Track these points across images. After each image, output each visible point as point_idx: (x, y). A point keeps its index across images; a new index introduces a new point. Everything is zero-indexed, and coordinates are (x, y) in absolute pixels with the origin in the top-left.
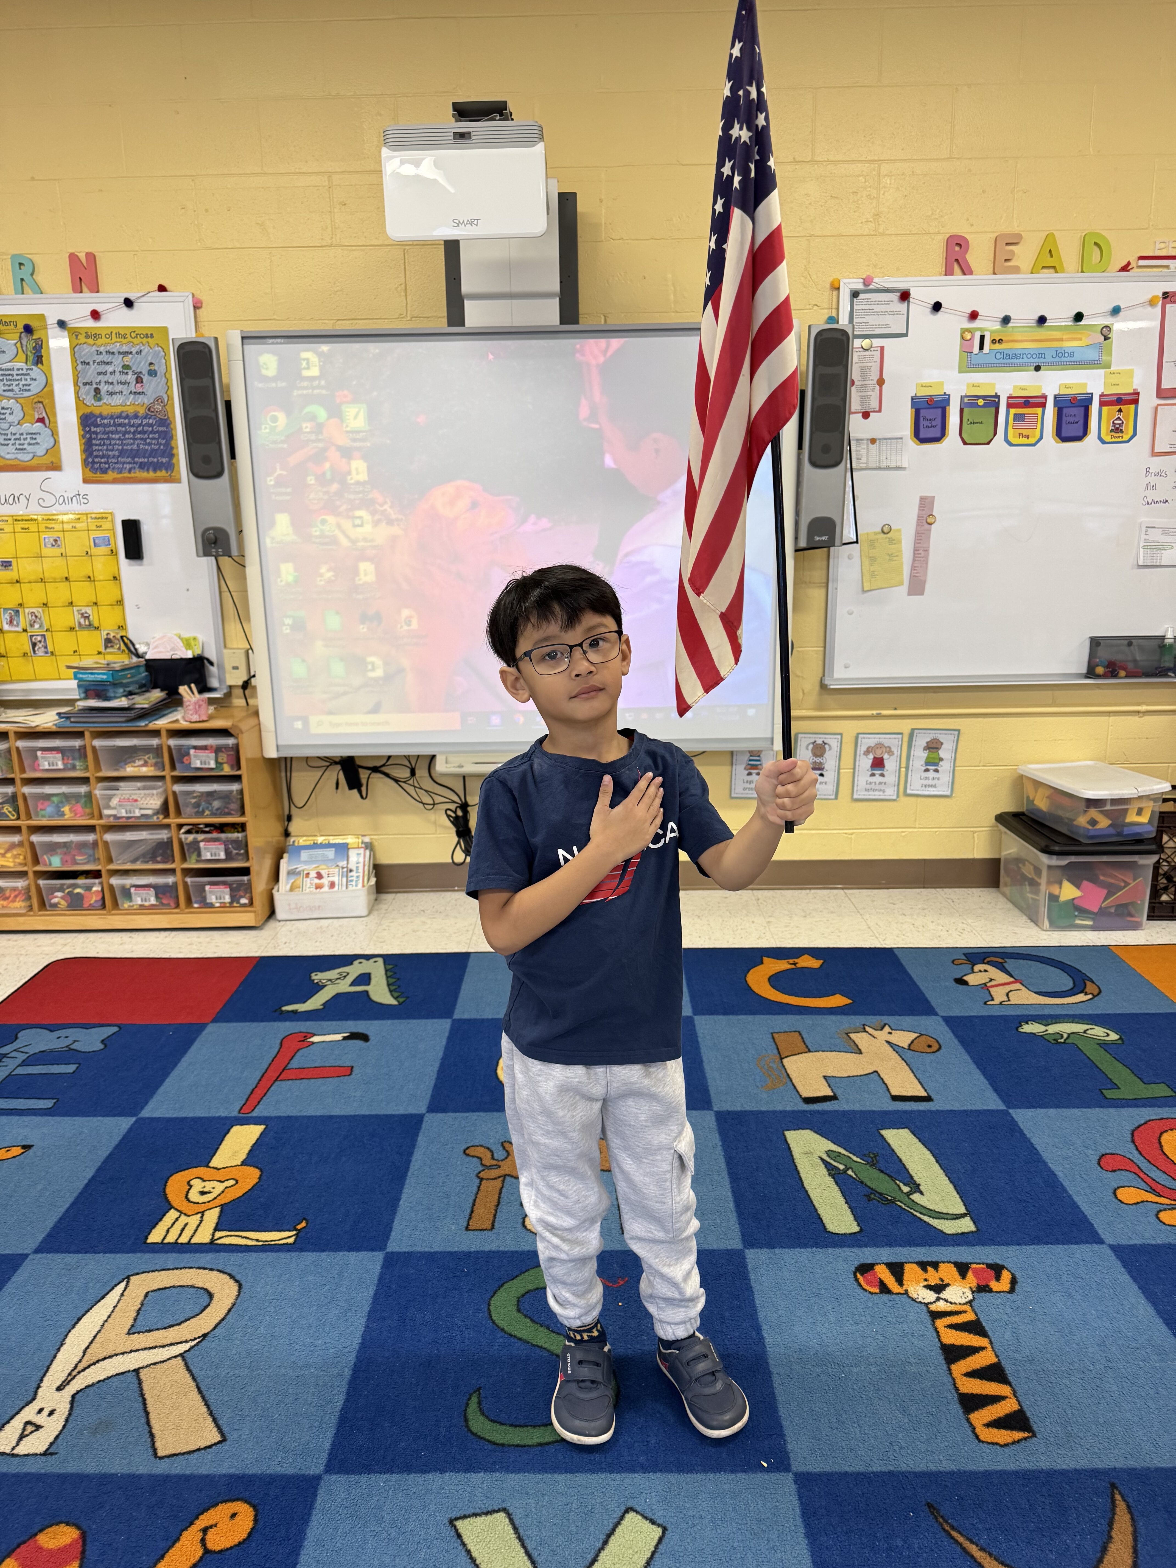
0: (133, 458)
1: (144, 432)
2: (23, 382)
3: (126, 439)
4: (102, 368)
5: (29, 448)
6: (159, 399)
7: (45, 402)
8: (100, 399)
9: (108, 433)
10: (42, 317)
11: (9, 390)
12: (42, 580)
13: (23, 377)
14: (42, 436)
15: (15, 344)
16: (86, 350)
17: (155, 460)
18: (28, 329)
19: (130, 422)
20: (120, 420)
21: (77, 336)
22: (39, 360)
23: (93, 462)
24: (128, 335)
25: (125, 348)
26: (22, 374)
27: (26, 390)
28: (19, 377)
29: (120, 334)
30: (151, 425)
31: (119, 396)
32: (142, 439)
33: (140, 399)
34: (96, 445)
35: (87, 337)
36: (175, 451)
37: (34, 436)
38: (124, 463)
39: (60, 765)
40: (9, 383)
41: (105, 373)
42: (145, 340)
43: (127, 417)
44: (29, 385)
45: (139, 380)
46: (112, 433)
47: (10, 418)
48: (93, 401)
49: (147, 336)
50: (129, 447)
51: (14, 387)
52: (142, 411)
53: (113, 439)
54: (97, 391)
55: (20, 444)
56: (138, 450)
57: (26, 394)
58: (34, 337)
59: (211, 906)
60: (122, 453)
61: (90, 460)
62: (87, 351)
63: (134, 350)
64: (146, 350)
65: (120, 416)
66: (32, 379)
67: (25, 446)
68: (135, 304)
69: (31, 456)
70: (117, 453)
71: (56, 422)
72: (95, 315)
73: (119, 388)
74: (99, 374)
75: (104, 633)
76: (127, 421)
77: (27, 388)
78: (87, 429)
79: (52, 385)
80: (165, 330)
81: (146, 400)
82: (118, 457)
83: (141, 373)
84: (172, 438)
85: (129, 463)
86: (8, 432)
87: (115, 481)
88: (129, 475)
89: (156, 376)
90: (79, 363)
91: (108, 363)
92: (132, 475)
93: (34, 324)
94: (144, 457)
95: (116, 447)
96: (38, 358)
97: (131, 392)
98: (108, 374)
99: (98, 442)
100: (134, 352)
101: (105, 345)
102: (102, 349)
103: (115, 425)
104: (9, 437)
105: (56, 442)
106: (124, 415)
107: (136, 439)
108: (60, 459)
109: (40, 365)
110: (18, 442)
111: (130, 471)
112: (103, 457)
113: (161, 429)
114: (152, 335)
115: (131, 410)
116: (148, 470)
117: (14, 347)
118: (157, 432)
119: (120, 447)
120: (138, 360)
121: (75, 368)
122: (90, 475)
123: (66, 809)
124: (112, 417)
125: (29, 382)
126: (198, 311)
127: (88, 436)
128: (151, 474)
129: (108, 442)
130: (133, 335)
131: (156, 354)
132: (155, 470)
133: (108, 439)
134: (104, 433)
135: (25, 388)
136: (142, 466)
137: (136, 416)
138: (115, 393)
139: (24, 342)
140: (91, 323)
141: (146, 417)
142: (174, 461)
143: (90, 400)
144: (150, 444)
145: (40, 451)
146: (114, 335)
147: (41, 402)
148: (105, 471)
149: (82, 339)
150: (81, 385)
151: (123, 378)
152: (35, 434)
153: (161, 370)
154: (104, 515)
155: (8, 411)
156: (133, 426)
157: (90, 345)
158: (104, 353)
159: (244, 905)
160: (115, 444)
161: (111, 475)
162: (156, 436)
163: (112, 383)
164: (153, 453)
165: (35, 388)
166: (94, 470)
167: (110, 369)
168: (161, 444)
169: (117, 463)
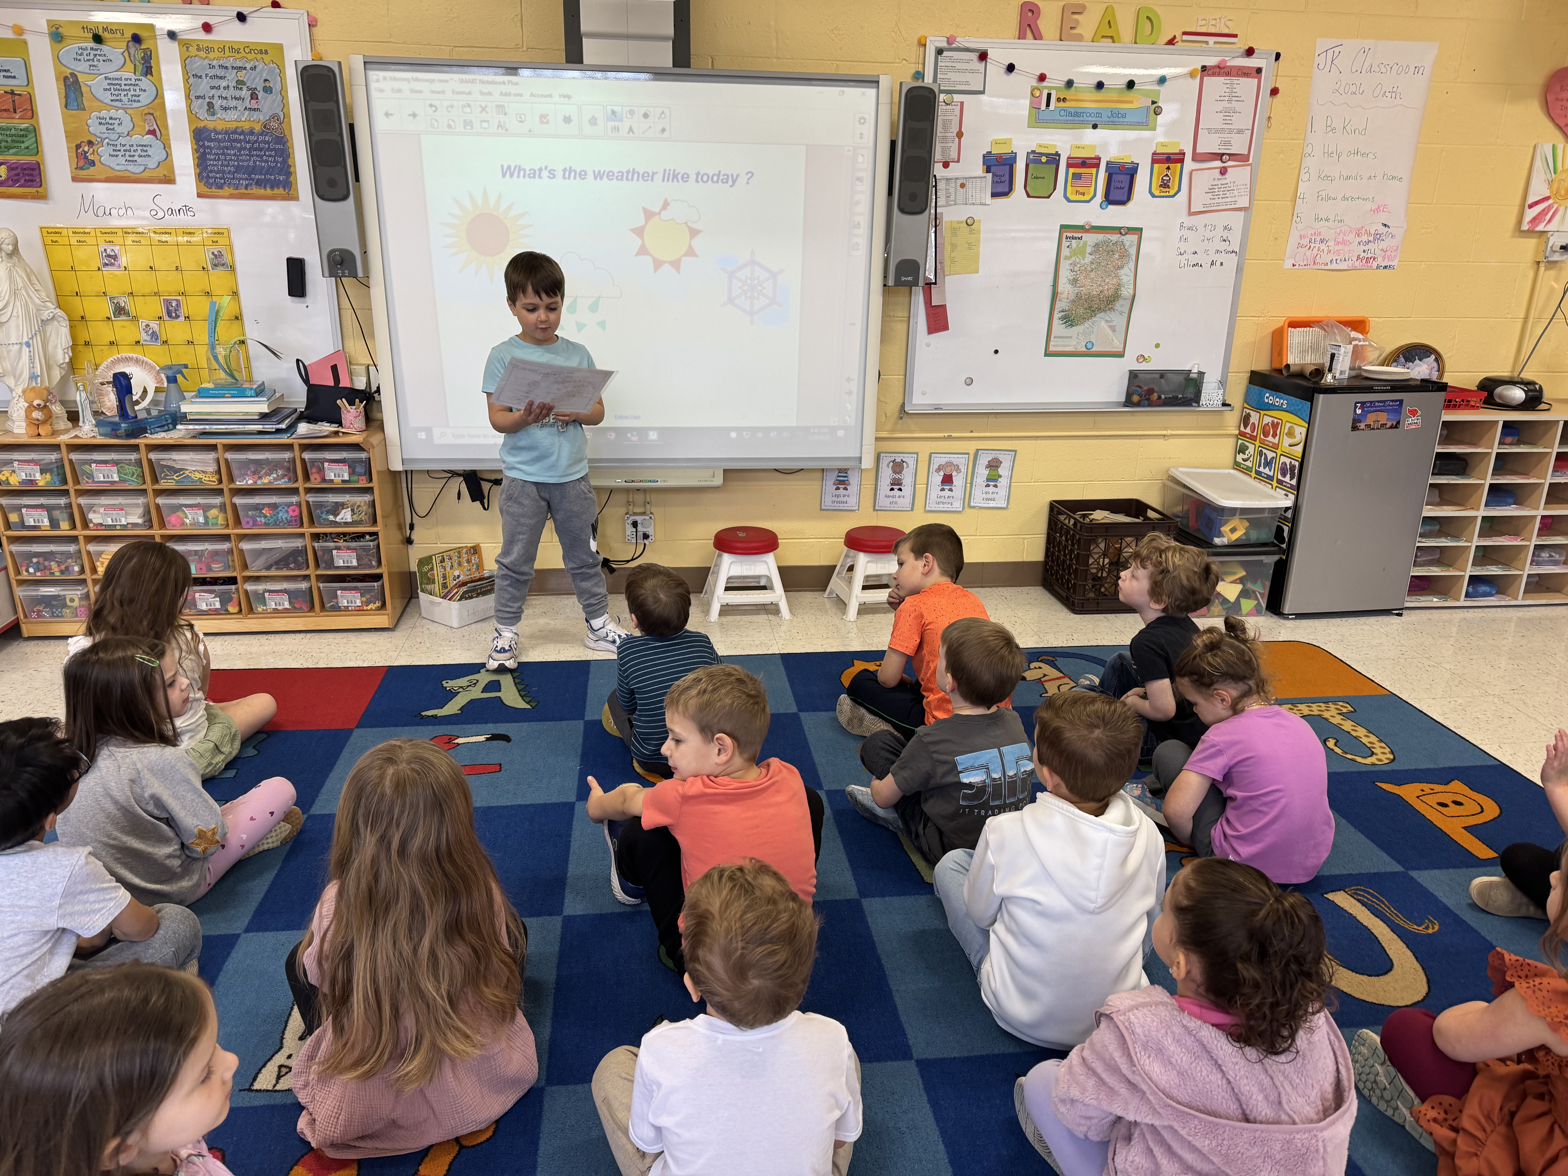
0: (250, 175)
1: (261, 150)
2: (132, 93)
3: (241, 155)
4: (216, 82)
5: (139, 160)
6: (274, 117)
7: (157, 114)
8: (213, 114)
9: (223, 148)
10: (151, 27)
11: (117, 100)
13: (132, 88)
14: (153, 149)
15: (122, 54)
16: (198, 63)
17: (273, 177)
18: (136, 39)
19: (245, 138)
20: (233, 136)
21: (188, 48)
22: (148, 71)
23: (208, 177)
24: (242, 50)
25: (239, 64)
26: (131, 84)
27: (135, 101)
28: (127, 88)
29: (234, 49)
30: (268, 143)
31: (234, 112)
32: (258, 156)
33: (255, 116)
34: (211, 160)
35: (199, 49)
36: (292, 169)
37: (145, 149)
38: (240, 179)
40: (116, 92)
41: (218, 88)
42: (259, 56)
43: (242, 133)
44: (139, 96)
45: (254, 96)
46: (227, 148)
47: (119, 129)
48: (206, 115)
49: (261, 52)
50: (245, 164)
51: (123, 98)
52: (258, 128)
53: (229, 155)
54: (210, 105)
55: (130, 156)
56: (254, 167)
57: (135, 105)
58: (143, 47)
59: (343, 609)
60: (238, 169)
61: (205, 175)
62: (199, 65)
63: (248, 66)
64: (261, 66)
65: (235, 132)
66: (141, 90)
67: (136, 158)
68: (248, 19)
69: (142, 168)
70: (233, 169)
71: (168, 135)
72: (207, 28)
73: (233, 103)
74: (212, 88)
76: (242, 137)
77: (136, 98)
78: (202, 143)
79: (163, 98)
80: (279, 48)
81: (262, 117)
82: (234, 172)
83: (256, 88)
84: (289, 156)
85: (246, 179)
86: (118, 143)
87: (232, 197)
88: (245, 191)
89: (271, 92)
90: (190, 77)
91: (221, 78)
92: (249, 191)
93: (142, 34)
94: (261, 175)
95: (231, 163)
96: (148, 67)
97: (246, 108)
98: (222, 89)
99: (212, 157)
100: (248, 68)
101: (218, 59)
102: (214, 63)
103: (230, 140)
104: (118, 148)
105: (168, 155)
106: (239, 130)
107: (253, 156)
108: (173, 172)
109: (149, 76)
110: (127, 153)
111: (246, 188)
112: (218, 172)
113: (278, 146)
114: (266, 51)
115: (246, 126)
116: (265, 187)
117: (121, 56)
118: (274, 149)
119: (236, 163)
120: (252, 77)
121: (186, 81)
122: (205, 190)
124: (226, 133)
125: (138, 92)
126: (314, 30)
127: (202, 150)
128: (269, 191)
129: (223, 157)
130: (247, 50)
131: (271, 71)
132: (272, 188)
133: (223, 154)
134: (219, 148)
135: (134, 98)
136: (259, 183)
137: (252, 132)
138: (230, 109)
139: (132, 51)
140: (202, 36)
141: (262, 134)
142: (292, 179)
143: (203, 114)
144: (266, 161)
145: (152, 164)
146: (227, 49)
147: (152, 114)
148: (221, 187)
149: (193, 50)
150: (193, 98)
151: (238, 93)
152: (145, 146)
153: (277, 87)
154: (220, 231)
155: (117, 122)
156: (249, 142)
157: (201, 58)
158: (217, 67)
159: (376, 608)
160: (231, 160)
161: (227, 190)
162: (273, 153)
163: (226, 98)
164: (270, 170)
165: (145, 99)
166: (209, 185)
167: (224, 83)
168: (278, 162)
169: (233, 179)
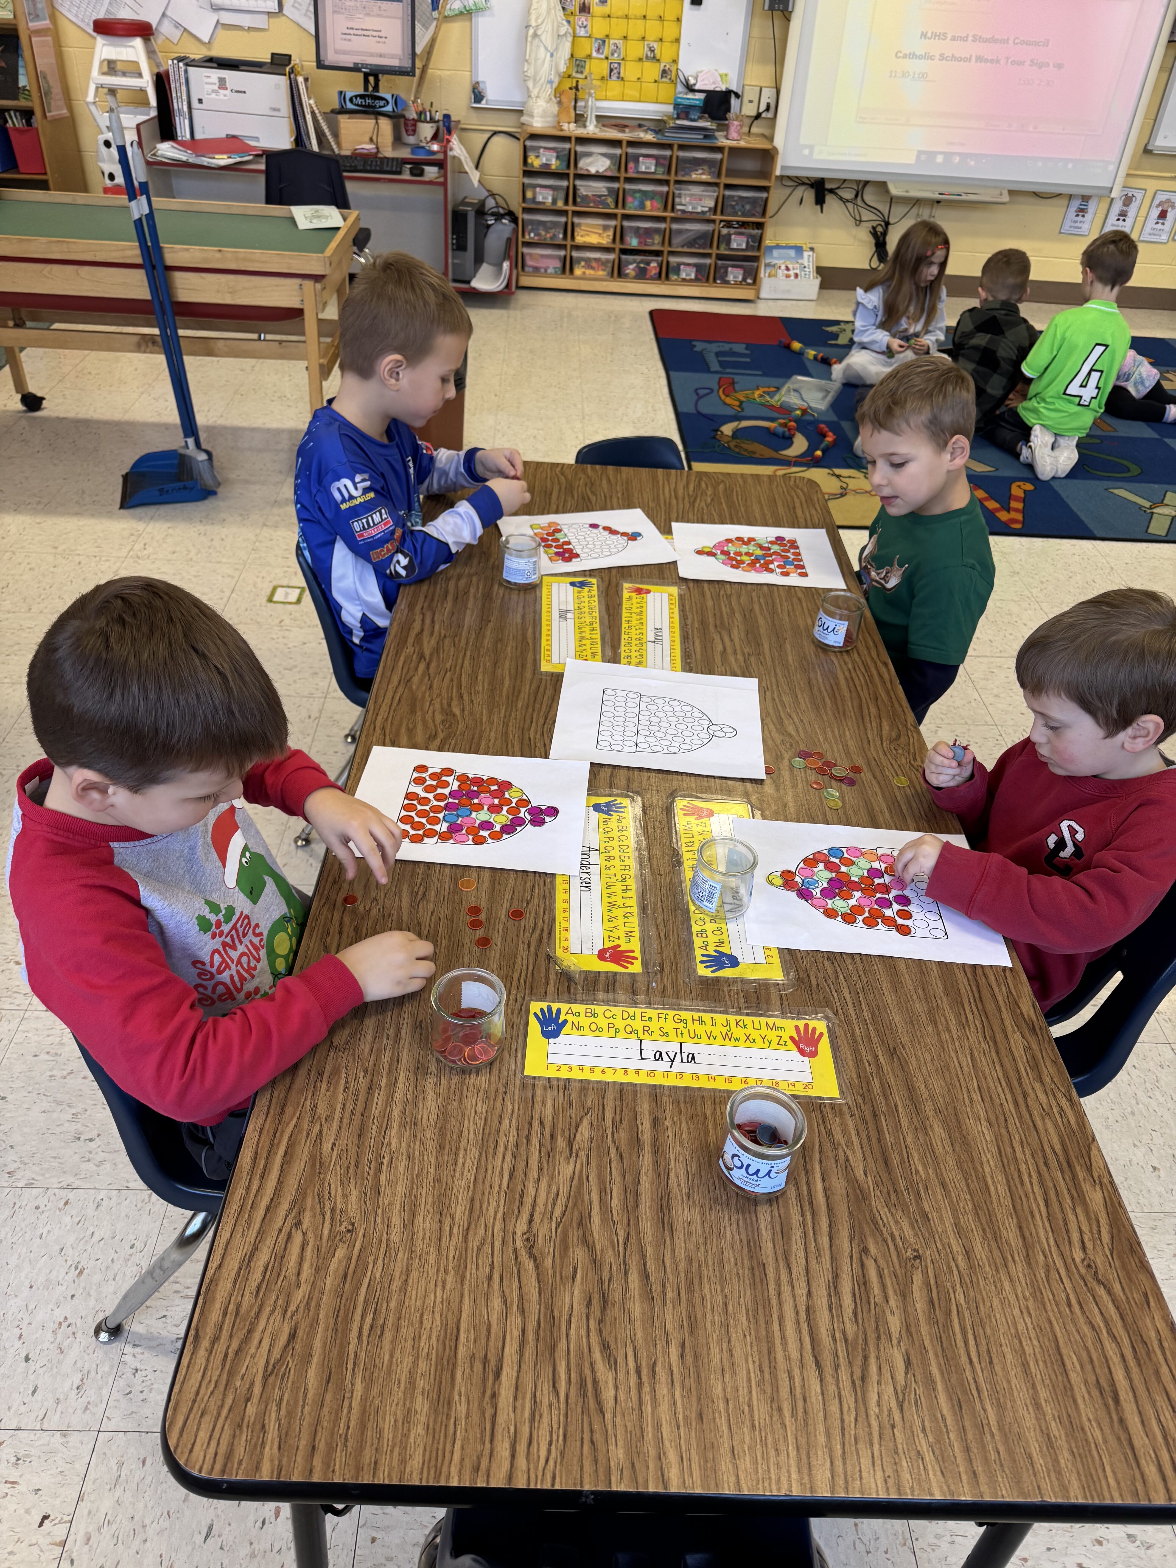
12: (626, 17)
39: (653, 169)
59: (728, 282)
75: (662, 65)
123: (648, 204)
159: (749, 284)
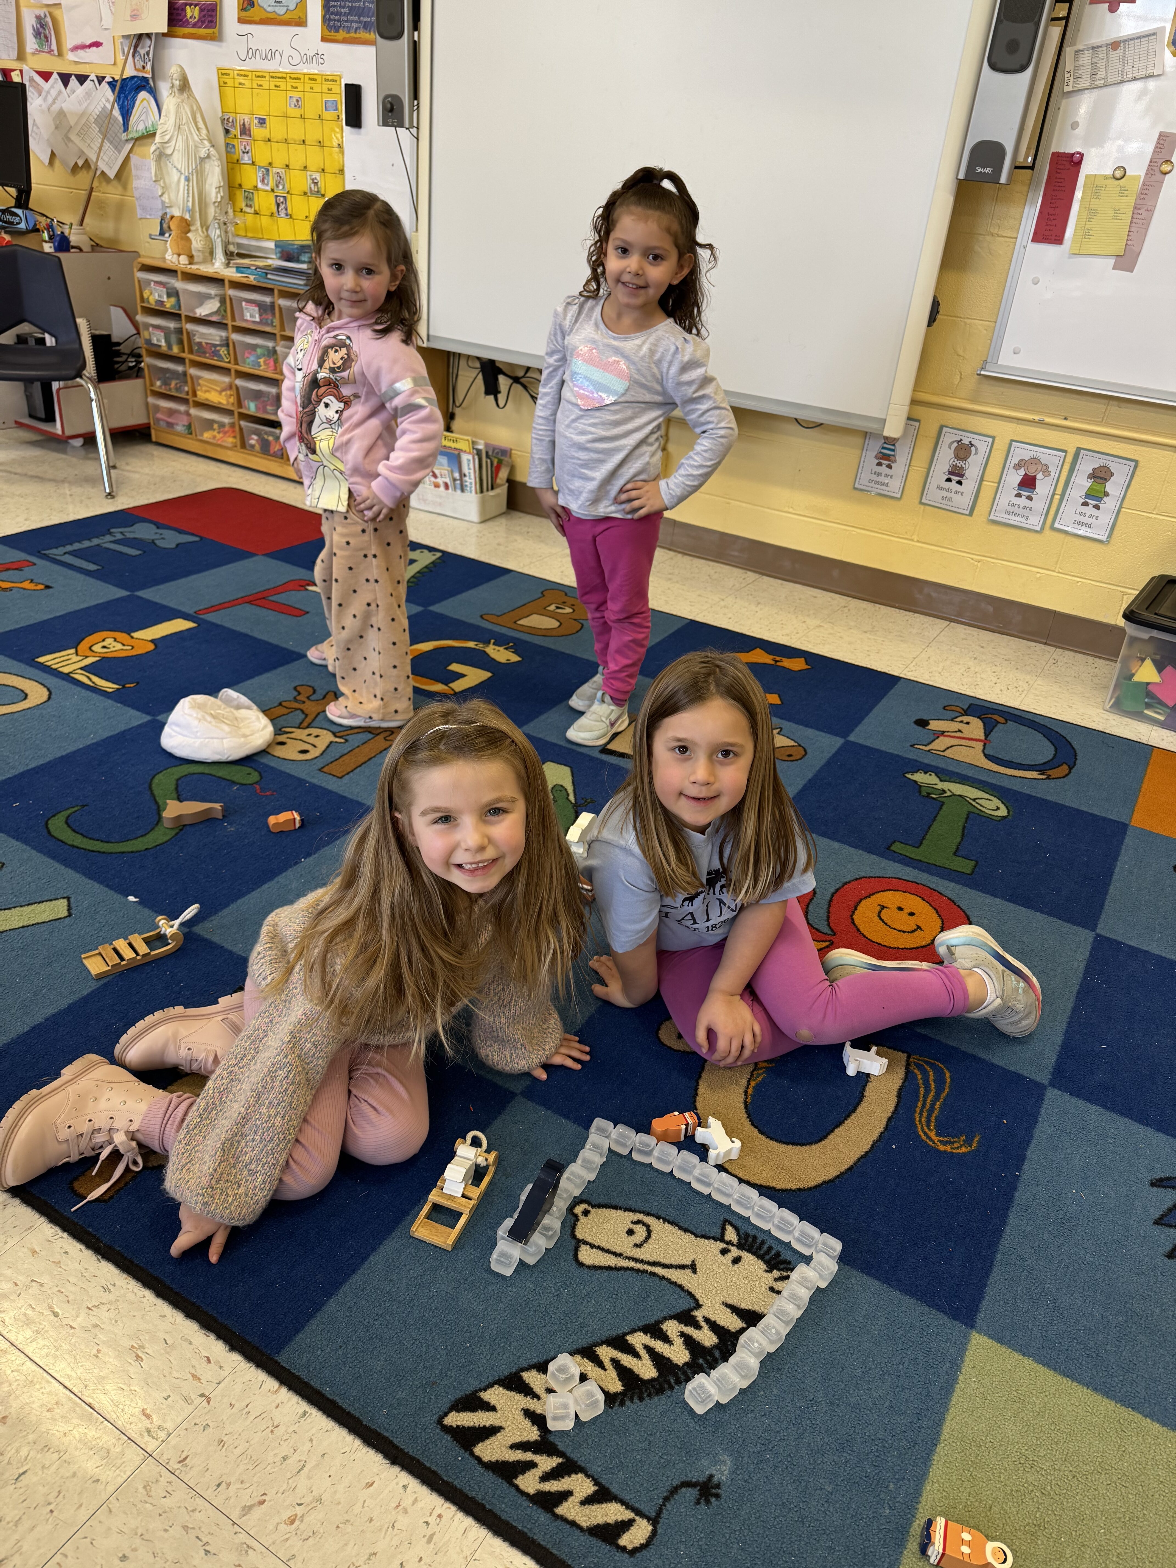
0: (359, 17)
12: (286, 141)
23: (330, 20)
38: (352, 22)
39: (256, 318)
50: (357, 5)
56: (364, 8)
60: (351, 10)
61: (327, 17)
69: (285, 9)
70: (347, 10)
82: (349, 14)
85: (356, 22)
87: (345, 41)
88: (355, 36)
92: (357, 35)
95: (347, 4)
108: (306, 14)
111: (356, 32)
112: (337, 14)
119: (350, 4)
122: (327, 33)
123: (262, 361)
136: (364, 26)
145: (292, 5)
148: (337, 31)
154: (334, 78)
161: (342, 34)
166: (329, 28)
169: (346, 21)
